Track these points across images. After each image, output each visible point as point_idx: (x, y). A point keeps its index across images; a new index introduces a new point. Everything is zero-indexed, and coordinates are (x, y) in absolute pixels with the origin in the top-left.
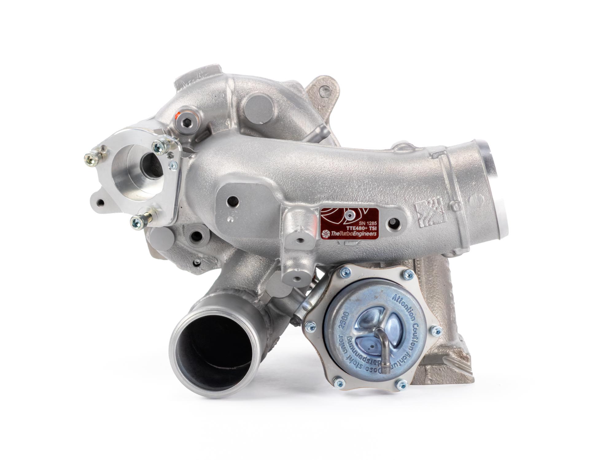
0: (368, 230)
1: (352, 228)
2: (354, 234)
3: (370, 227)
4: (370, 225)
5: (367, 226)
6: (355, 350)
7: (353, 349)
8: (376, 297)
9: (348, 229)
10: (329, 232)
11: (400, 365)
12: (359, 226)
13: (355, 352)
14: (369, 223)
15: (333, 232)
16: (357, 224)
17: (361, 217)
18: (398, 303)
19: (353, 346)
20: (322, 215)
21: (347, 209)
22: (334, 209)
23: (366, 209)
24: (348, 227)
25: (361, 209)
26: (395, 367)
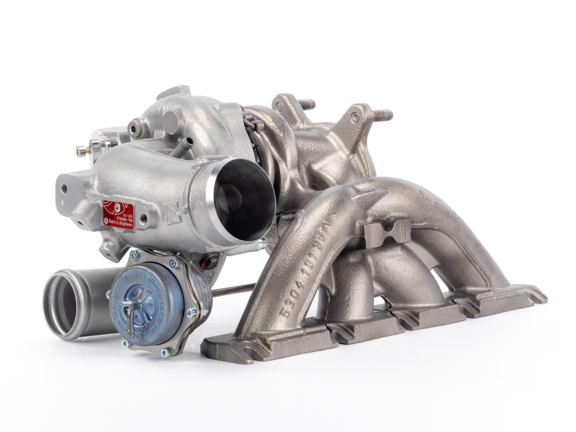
0: (127, 222)
1: (120, 218)
2: (121, 223)
3: (129, 219)
4: (129, 217)
5: (127, 218)
6: (122, 317)
7: (121, 316)
8: (137, 277)
9: (117, 219)
10: (107, 220)
11: (150, 334)
12: (123, 217)
13: (123, 318)
14: (129, 216)
15: (109, 220)
16: (121, 216)
17: (124, 211)
18: (151, 284)
19: (121, 314)
20: (104, 206)
21: (116, 203)
22: (110, 202)
23: (127, 204)
24: (117, 217)
25: (124, 204)
26: (147, 336)
